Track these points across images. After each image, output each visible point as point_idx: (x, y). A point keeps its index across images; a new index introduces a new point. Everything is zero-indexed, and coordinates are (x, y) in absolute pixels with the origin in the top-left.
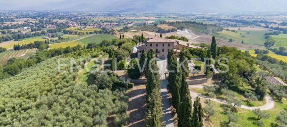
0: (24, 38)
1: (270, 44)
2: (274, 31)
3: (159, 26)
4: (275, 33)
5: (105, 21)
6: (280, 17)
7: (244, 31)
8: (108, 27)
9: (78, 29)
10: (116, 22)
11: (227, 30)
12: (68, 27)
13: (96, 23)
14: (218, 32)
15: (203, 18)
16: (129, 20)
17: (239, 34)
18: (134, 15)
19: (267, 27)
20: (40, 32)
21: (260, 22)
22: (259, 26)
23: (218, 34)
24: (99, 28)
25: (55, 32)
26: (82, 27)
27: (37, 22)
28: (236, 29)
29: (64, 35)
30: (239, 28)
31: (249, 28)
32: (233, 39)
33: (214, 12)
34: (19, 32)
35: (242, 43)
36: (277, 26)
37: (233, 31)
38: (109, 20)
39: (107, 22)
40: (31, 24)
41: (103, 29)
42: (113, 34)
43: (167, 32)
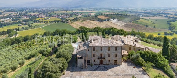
0: (5, 26)
1: (172, 28)
2: (172, 19)
3: (98, 17)
4: (173, 21)
5: (63, 14)
6: (172, 10)
7: (153, 19)
8: (65, 18)
9: (44, 19)
10: (70, 14)
11: (143, 19)
12: (38, 18)
13: (57, 15)
14: (137, 20)
15: (126, 11)
16: (79, 13)
17: (150, 22)
18: (82, 9)
19: (167, 17)
20: (17, 21)
21: (161, 13)
22: (162, 16)
23: (138, 21)
24: (59, 18)
25: (28, 21)
26: (48, 17)
27: (18, 14)
28: (148, 18)
29: (34, 23)
30: (149, 17)
31: (155, 18)
32: (148, 25)
33: (131, 8)
34: (3, 21)
35: (154, 27)
36: (173, 16)
37: (147, 19)
38: (66, 13)
39: (65, 14)
40: (13, 16)
41: (62, 19)
42: (67, 22)
43: (104, 21)
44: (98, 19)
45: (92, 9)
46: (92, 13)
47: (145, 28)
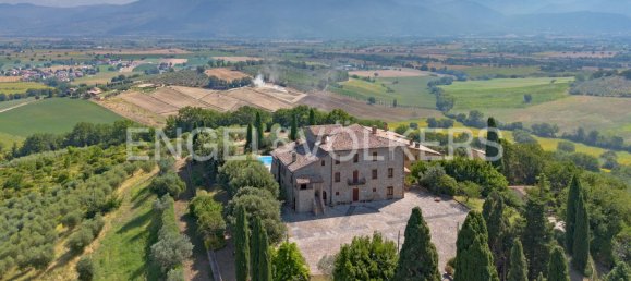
1: (447, 104)
2: (441, 76)
3: (209, 72)
4: (444, 81)
5: (53, 62)
6: (438, 47)
7: (386, 79)
8: (64, 77)
10: (86, 63)
11: (355, 77)
13: (28, 66)
14: (340, 83)
15: (296, 51)
16: (120, 57)
17: (380, 86)
18: (133, 44)
19: (424, 69)
21: (408, 58)
22: (409, 66)
23: (342, 87)
24: (37, 81)
28: (370, 74)
30: (374, 72)
31: (392, 72)
32: (376, 97)
33: (314, 39)
35: (395, 105)
36: (443, 66)
37: (367, 79)
38: (63, 58)
39: (60, 62)
41: (52, 83)
42: (88, 96)
43: (231, 86)
44: (207, 82)
45: (170, 41)
46: (172, 57)
47: (368, 106)
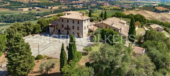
3: (156, 8)
8: (126, 7)
9: (108, 7)
12: (103, 6)
16: (141, 3)
20: (86, 7)
25: (94, 8)
27: (89, 2)
29: (98, 10)
34: (76, 7)
38: (129, 3)
39: (127, 3)
40: (85, 3)
42: (122, 11)
43: (161, 12)
44: (154, 10)
